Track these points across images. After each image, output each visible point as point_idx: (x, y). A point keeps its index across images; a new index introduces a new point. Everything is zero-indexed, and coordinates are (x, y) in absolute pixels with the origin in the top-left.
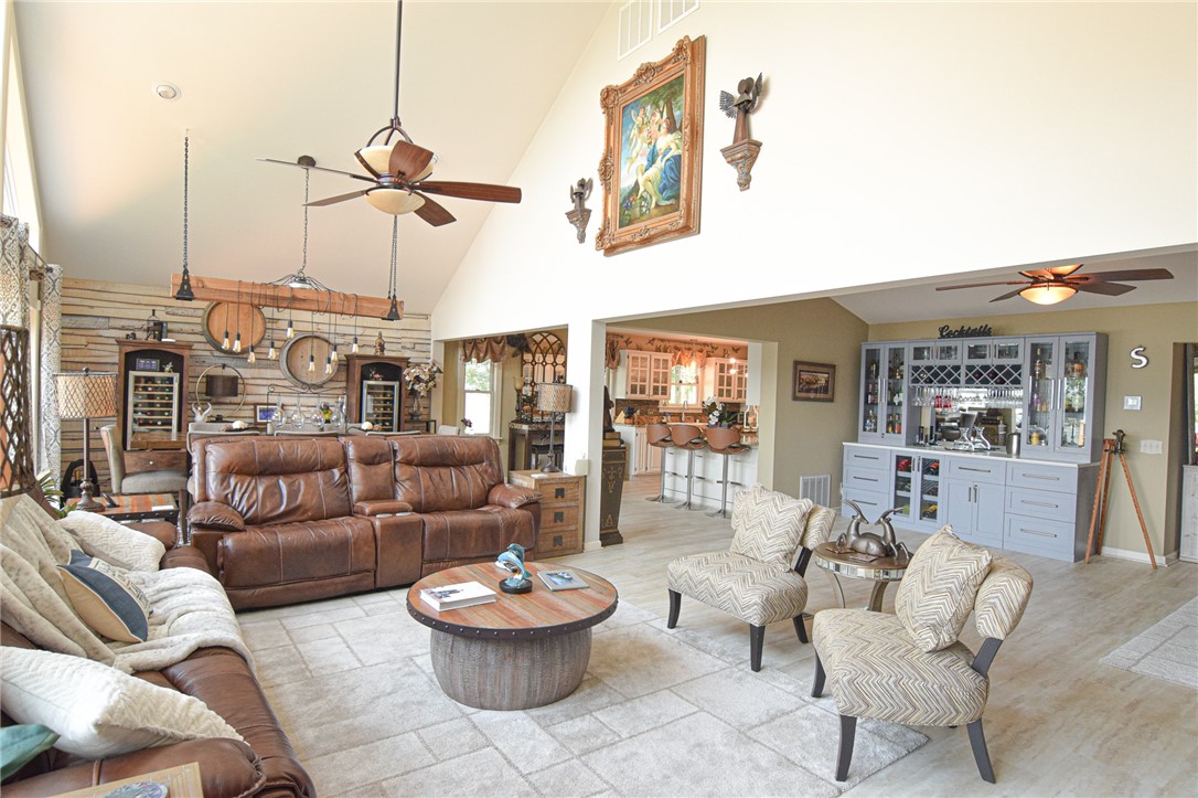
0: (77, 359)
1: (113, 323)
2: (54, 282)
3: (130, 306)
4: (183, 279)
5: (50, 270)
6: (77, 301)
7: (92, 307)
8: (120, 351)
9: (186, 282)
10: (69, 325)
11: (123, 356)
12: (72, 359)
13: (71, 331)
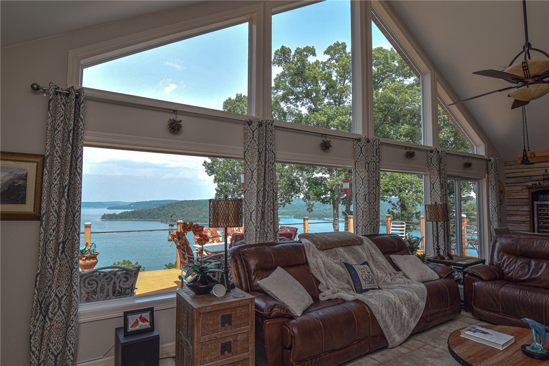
0: (518, 197)
1: (533, 178)
2: (492, 165)
3: (540, 169)
4: (524, 154)
5: (490, 160)
6: (516, 170)
7: (523, 172)
8: (529, 192)
9: (525, 155)
10: (514, 182)
11: (531, 194)
12: (516, 197)
13: (514, 185)
